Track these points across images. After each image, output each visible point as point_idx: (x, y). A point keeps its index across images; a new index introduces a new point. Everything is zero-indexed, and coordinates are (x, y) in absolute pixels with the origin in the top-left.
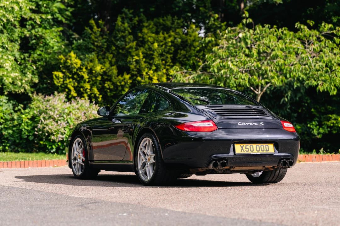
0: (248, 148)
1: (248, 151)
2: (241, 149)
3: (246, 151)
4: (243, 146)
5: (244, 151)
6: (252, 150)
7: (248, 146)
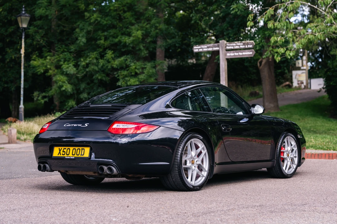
0: (65, 152)
1: (64, 155)
2: (59, 152)
3: (63, 154)
4: (62, 149)
5: (60, 155)
6: (68, 153)
7: (65, 149)
